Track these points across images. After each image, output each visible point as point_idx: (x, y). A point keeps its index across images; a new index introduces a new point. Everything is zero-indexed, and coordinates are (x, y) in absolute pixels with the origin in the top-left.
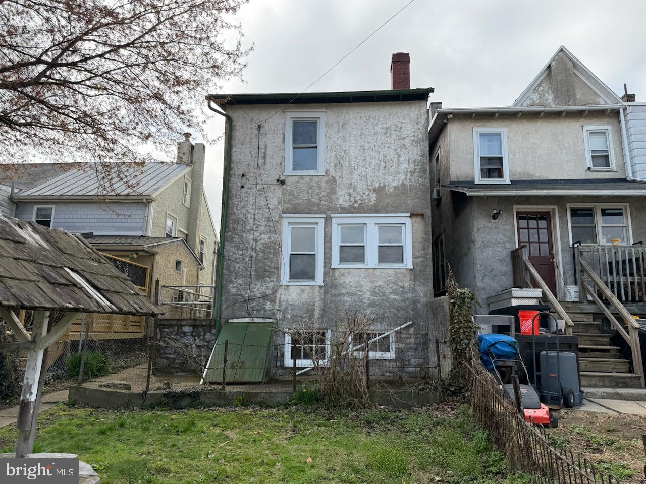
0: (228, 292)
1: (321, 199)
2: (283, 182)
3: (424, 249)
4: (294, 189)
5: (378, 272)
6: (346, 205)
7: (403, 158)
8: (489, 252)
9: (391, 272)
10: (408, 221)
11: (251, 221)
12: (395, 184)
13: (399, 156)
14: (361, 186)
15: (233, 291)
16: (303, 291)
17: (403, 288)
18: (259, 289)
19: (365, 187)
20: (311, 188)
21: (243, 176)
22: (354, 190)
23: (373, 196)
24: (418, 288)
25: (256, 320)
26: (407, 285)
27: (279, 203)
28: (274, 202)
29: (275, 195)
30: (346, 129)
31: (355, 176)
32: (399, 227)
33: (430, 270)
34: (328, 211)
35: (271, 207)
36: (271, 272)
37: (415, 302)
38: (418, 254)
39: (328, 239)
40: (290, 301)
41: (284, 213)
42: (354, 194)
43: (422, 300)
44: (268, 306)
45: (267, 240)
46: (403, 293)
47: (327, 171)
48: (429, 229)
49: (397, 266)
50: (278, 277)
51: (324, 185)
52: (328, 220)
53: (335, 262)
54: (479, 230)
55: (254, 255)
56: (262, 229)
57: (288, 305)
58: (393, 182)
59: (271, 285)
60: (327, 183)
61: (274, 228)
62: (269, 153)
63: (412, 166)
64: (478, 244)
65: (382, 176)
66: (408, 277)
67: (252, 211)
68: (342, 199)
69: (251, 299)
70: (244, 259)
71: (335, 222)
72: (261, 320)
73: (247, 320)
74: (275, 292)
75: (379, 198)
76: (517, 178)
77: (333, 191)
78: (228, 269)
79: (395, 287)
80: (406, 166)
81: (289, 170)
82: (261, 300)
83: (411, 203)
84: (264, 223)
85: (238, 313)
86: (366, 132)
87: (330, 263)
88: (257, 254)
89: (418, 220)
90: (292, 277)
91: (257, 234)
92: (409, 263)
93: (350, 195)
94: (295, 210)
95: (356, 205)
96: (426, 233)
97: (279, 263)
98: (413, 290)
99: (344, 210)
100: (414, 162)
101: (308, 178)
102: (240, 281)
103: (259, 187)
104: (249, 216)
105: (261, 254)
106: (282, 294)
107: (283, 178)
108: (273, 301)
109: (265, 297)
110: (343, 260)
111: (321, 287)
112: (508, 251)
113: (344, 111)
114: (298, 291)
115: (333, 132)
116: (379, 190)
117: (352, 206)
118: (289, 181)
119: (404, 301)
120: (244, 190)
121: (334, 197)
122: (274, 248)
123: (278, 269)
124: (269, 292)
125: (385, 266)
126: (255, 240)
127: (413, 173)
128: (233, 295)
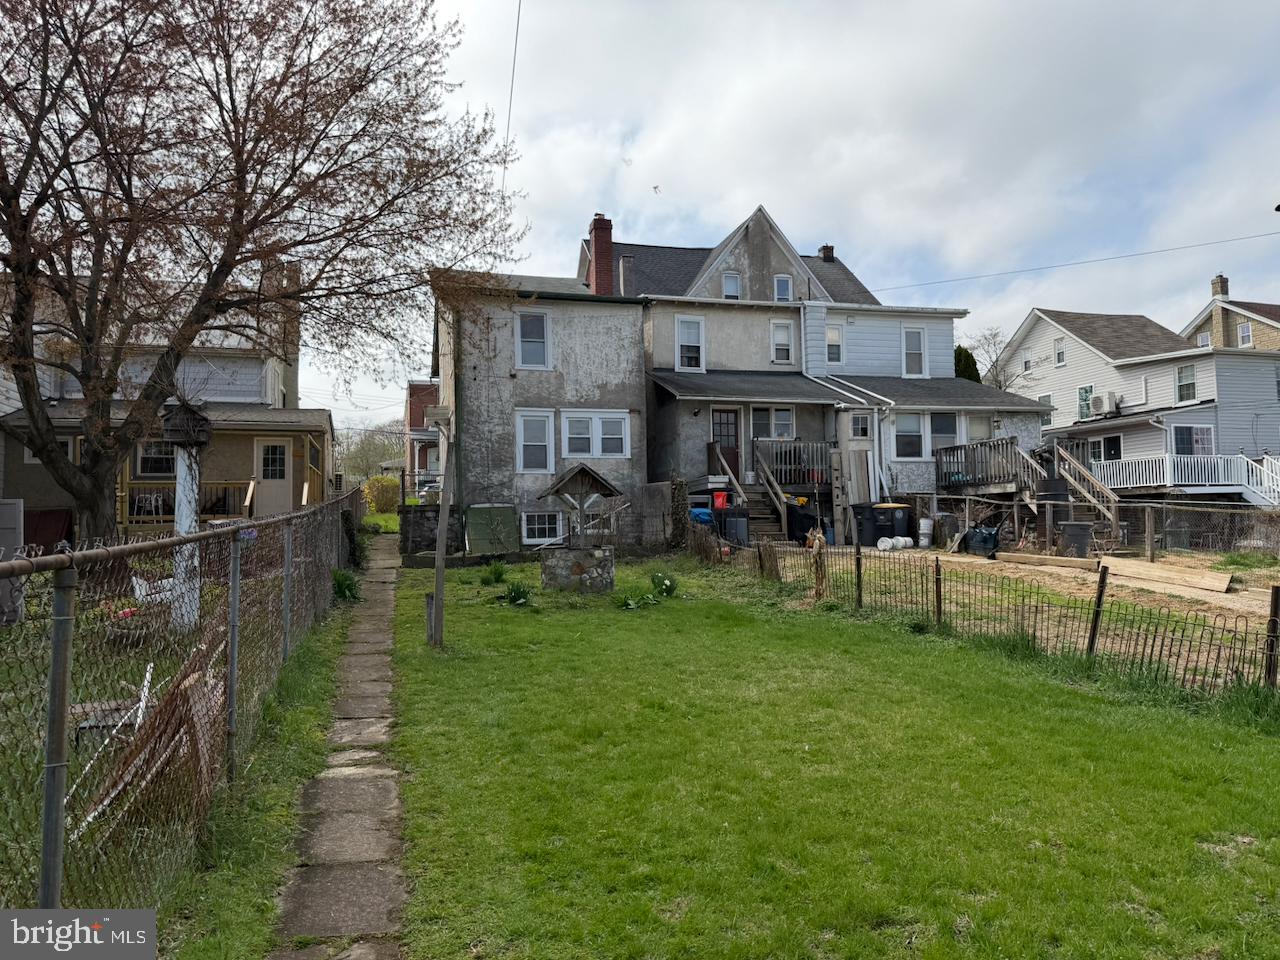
0: (467, 479)
1: (550, 394)
2: (513, 376)
3: (640, 441)
4: (525, 383)
5: (602, 462)
6: (574, 400)
7: (623, 357)
8: (690, 443)
9: (614, 462)
10: (627, 417)
11: (485, 414)
12: (615, 382)
13: (619, 356)
14: (586, 383)
15: (472, 479)
16: (537, 479)
17: (623, 474)
18: (496, 477)
19: (590, 383)
20: (541, 382)
21: (475, 368)
22: (581, 386)
23: (597, 393)
24: (635, 475)
25: (496, 505)
26: (625, 472)
27: (512, 396)
28: (506, 395)
29: (507, 389)
30: (571, 326)
31: (580, 373)
32: (618, 423)
33: (644, 460)
34: (557, 405)
35: (504, 400)
36: (507, 462)
37: (632, 486)
38: (635, 446)
39: (558, 431)
40: (526, 488)
41: (516, 406)
42: (581, 390)
43: (638, 485)
44: (506, 493)
45: (501, 432)
46: (623, 479)
47: (555, 367)
48: (645, 423)
49: (618, 456)
50: (514, 466)
51: (553, 380)
52: (557, 414)
53: (565, 453)
54: (683, 425)
55: (490, 445)
56: (496, 421)
57: (524, 491)
58: (614, 380)
59: (508, 473)
60: (556, 378)
61: (508, 421)
62: (499, 345)
63: (630, 365)
64: (683, 437)
65: (604, 374)
66: (627, 465)
67: (486, 404)
68: (570, 394)
69: (489, 487)
70: (480, 450)
71: (563, 416)
72: (501, 505)
73: (487, 505)
74: (511, 480)
75: (602, 395)
76: (711, 367)
77: (561, 386)
78: (466, 459)
79: (616, 474)
80: (625, 365)
81: (519, 365)
82: (499, 488)
83: (629, 399)
84: (498, 416)
85: (477, 498)
86: (590, 330)
87: (561, 454)
88: (493, 444)
89: (636, 415)
90: (526, 465)
91: (491, 425)
92: (627, 453)
93: (577, 390)
94: (527, 404)
95: (582, 400)
96: (642, 428)
97: (513, 453)
98: (631, 477)
99: (572, 405)
100: (633, 362)
101: (537, 373)
102: (478, 470)
103: (491, 380)
104: (483, 408)
105: (497, 445)
106: (517, 482)
107: (513, 372)
108: (510, 488)
109: (502, 484)
110: (571, 450)
111: (553, 475)
112: (705, 443)
113: (570, 308)
114: (532, 479)
115: (559, 329)
116: (603, 387)
117: (578, 401)
118: (520, 375)
119: (624, 486)
120: (478, 381)
121: (561, 391)
122: (508, 440)
123: (513, 459)
124: (505, 480)
125: (609, 456)
126: (490, 432)
127: (631, 372)
128: (472, 483)
